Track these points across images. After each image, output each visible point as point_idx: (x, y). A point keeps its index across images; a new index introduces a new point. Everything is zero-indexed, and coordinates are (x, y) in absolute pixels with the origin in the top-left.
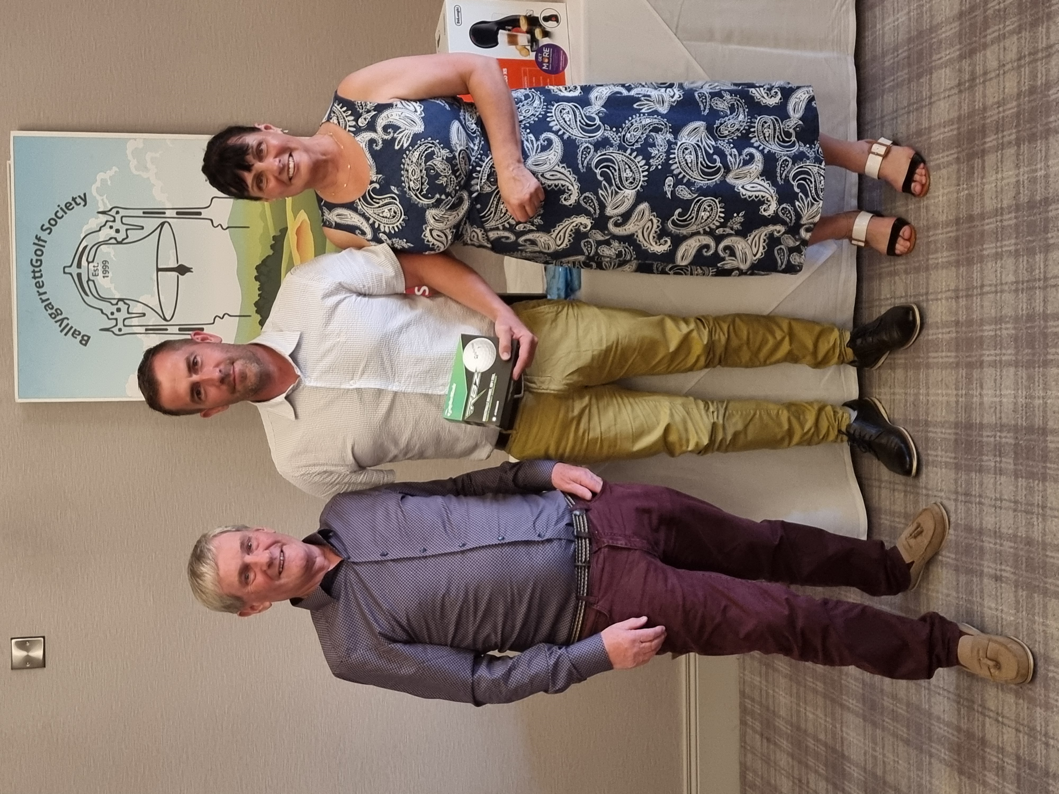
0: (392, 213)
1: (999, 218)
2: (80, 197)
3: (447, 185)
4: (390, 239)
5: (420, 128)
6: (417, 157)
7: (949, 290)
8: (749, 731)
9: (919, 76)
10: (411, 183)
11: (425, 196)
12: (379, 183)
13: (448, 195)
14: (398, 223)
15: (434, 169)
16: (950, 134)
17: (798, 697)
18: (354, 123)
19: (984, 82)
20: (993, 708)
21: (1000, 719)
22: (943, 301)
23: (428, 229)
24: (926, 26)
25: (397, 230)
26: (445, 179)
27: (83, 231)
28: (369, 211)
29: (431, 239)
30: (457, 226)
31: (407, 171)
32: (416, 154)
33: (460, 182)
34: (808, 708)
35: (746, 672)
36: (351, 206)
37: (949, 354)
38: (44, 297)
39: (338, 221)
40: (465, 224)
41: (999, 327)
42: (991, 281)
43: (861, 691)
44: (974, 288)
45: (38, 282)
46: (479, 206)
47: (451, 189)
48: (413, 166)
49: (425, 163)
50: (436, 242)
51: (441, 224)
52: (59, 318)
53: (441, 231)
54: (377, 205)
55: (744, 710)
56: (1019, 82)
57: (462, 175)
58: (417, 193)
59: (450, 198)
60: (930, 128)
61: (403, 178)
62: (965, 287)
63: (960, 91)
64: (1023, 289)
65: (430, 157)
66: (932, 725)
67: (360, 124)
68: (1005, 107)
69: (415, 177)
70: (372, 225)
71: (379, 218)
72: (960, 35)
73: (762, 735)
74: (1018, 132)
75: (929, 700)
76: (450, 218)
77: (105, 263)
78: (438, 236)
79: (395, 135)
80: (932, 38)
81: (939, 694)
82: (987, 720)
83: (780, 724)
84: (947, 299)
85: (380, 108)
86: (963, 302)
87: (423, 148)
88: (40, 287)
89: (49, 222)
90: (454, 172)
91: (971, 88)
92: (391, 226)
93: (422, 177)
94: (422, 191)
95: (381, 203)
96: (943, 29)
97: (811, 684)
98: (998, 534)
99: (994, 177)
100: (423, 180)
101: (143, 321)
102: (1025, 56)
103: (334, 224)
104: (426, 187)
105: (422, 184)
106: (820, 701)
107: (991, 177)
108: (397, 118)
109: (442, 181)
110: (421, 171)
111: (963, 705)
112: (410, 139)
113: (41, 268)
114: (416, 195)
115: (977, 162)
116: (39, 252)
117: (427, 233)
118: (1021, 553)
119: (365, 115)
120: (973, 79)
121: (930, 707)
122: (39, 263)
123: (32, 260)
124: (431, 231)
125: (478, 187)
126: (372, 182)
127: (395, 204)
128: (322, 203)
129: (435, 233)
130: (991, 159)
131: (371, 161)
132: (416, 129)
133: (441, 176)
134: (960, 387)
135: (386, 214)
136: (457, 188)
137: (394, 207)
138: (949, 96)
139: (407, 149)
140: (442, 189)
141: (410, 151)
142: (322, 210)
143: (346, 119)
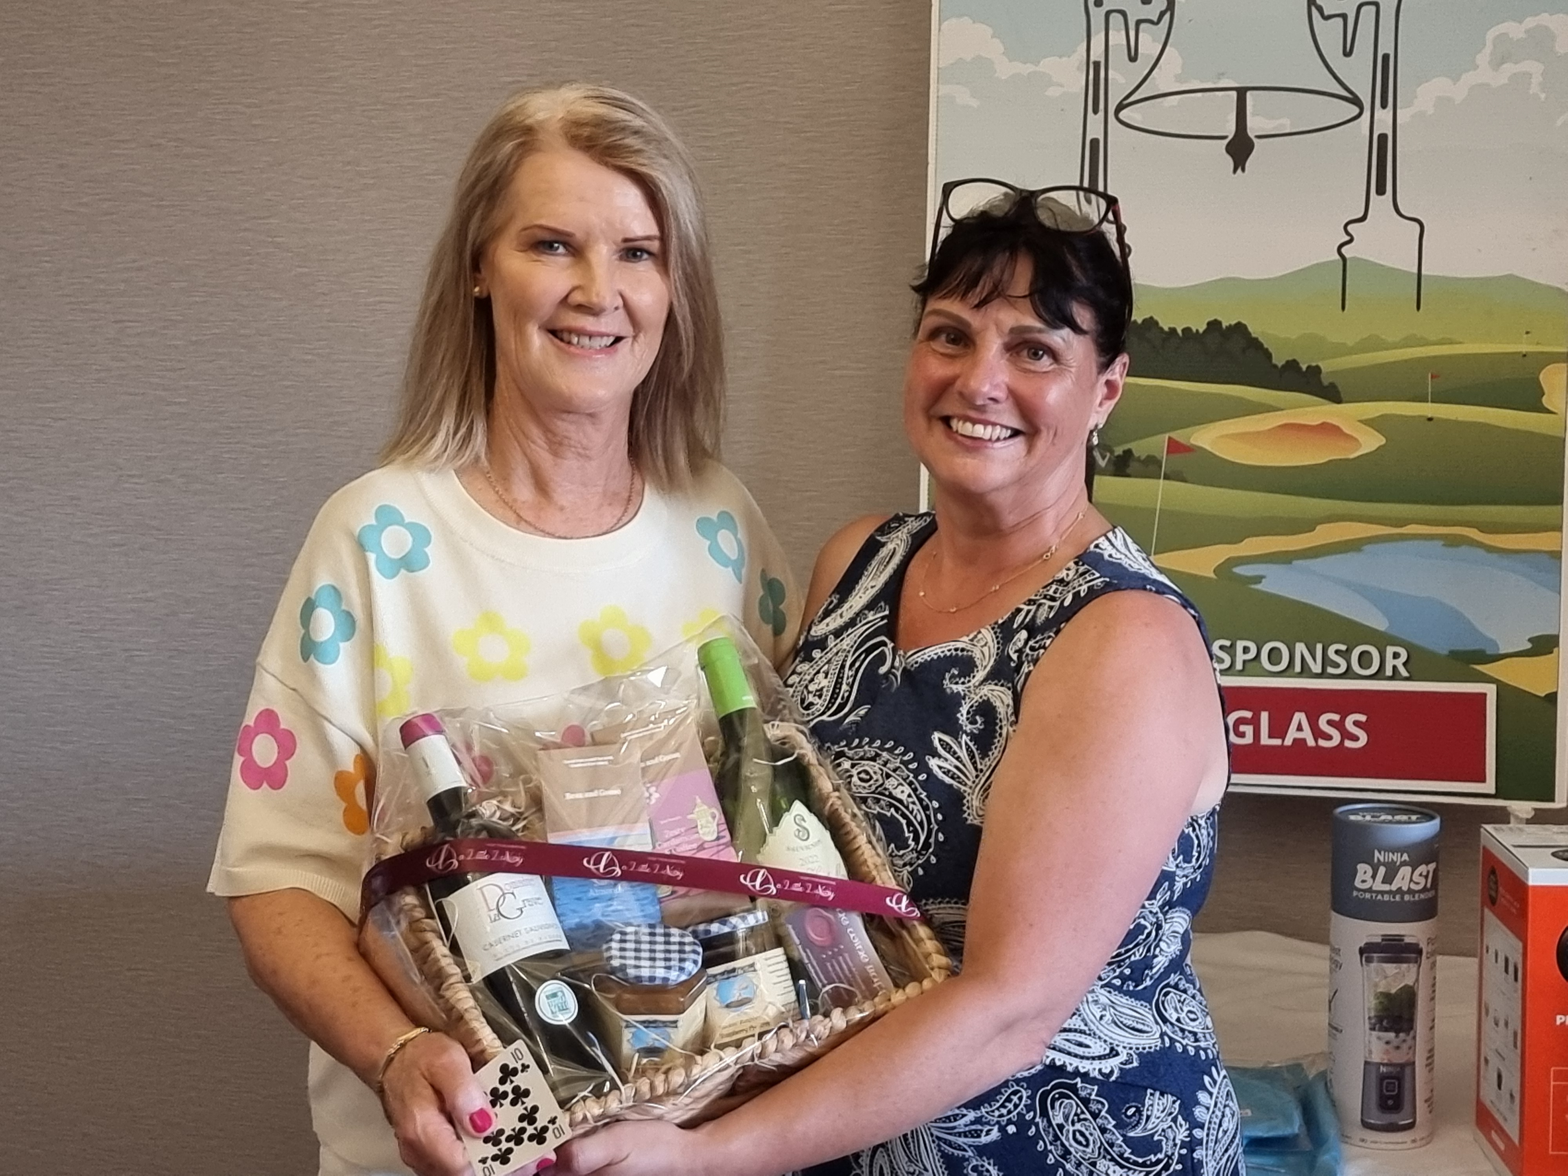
31: (875, 758)
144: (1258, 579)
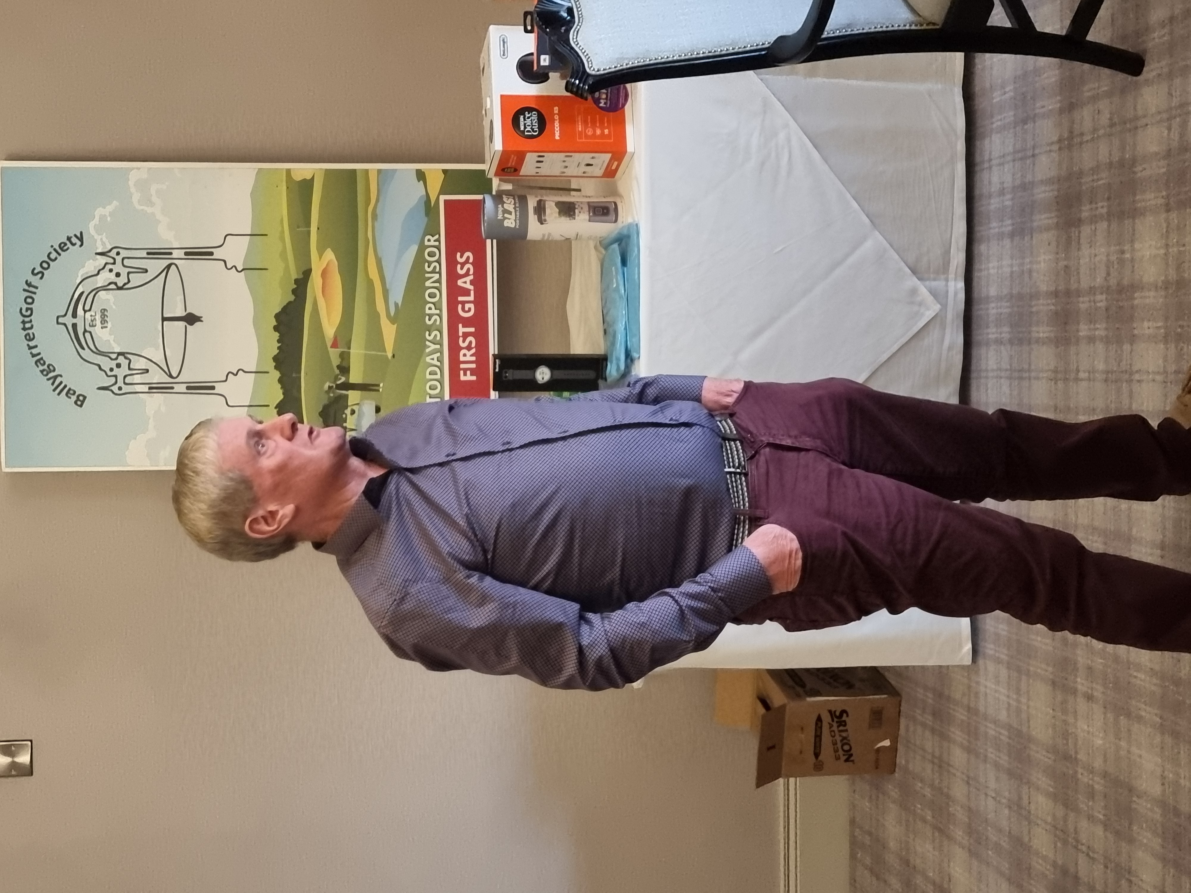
2: (75, 236)
27: (80, 275)
38: (35, 351)
45: (29, 334)
52: (51, 375)
77: (104, 311)
88: (31, 340)
89: (41, 265)
101: (145, 378)
113: (32, 317)
116: (29, 300)
122: (29, 312)
123: (21, 309)
144: (396, 305)
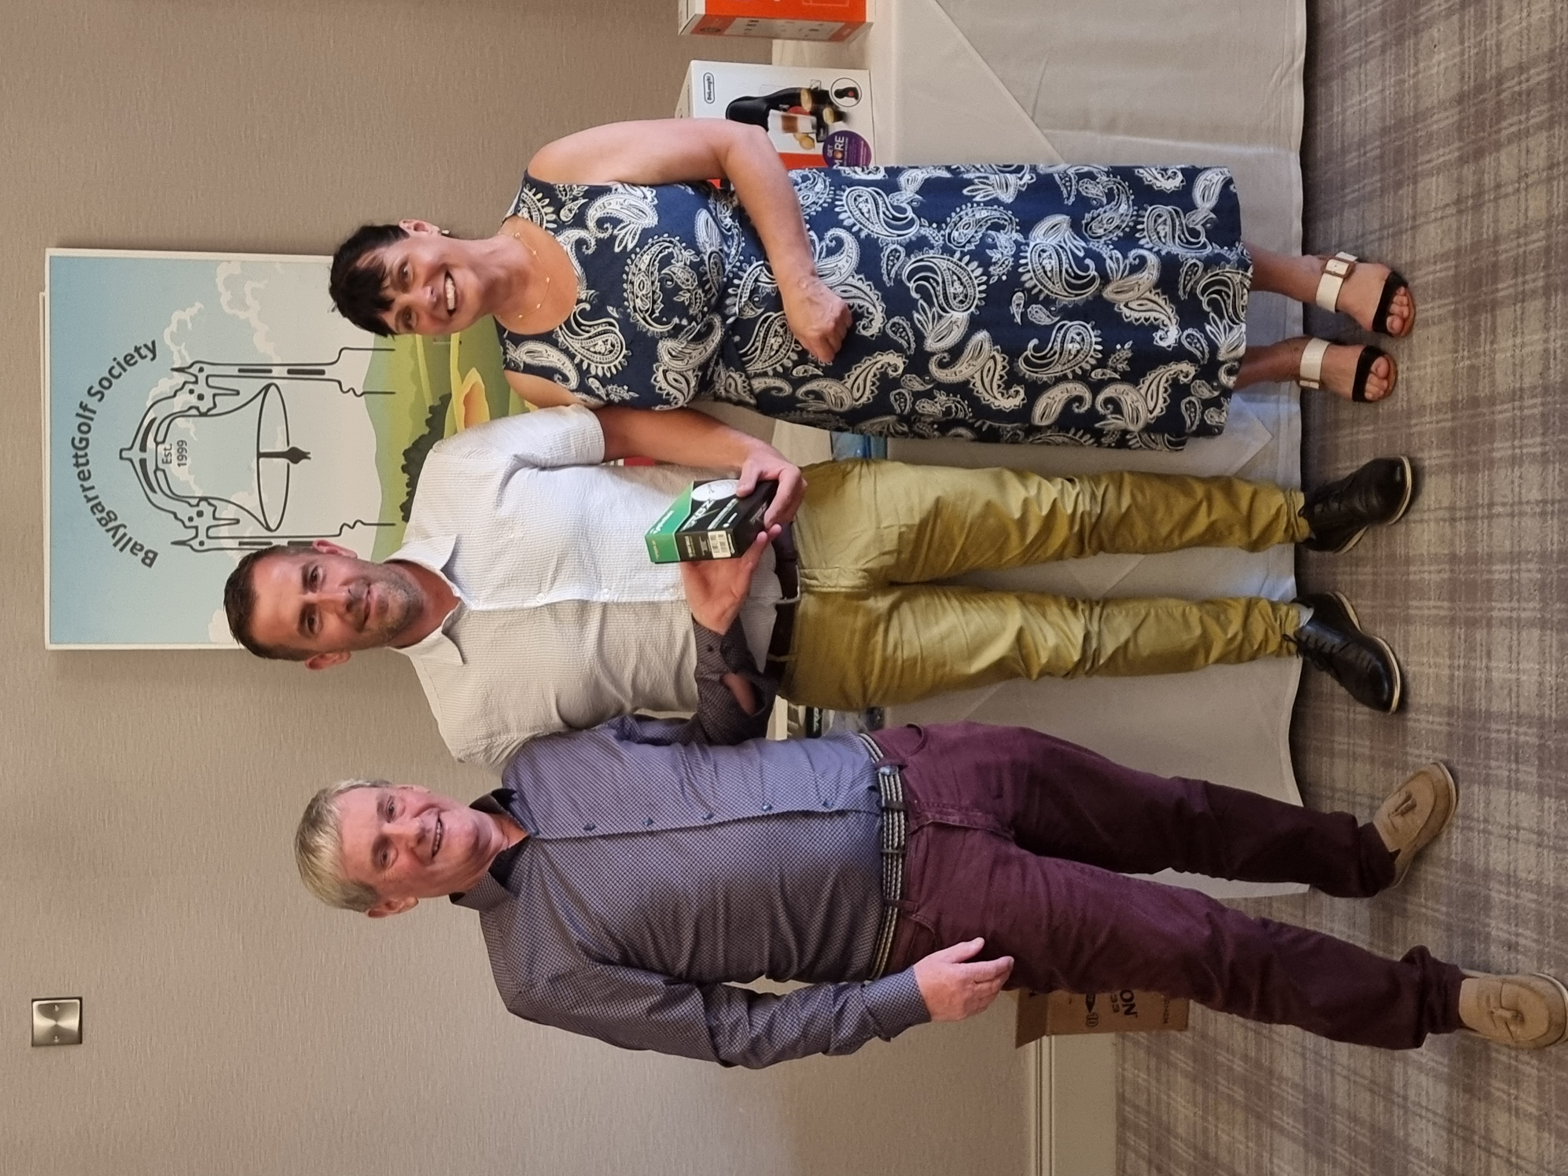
0: (609, 346)
1: (1517, 404)
2: (146, 346)
3: (690, 304)
4: (604, 386)
5: (651, 220)
6: (647, 262)
7: (1440, 508)
8: (1132, 1155)
9: (1399, 185)
10: (638, 301)
11: (658, 321)
12: (590, 303)
13: (692, 319)
14: (617, 361)
15: (672, 280)
16: (1443, 274)
17: (1206, 1110)
18: (554, 217)
19: (1496, 199)
20: (1502, 1143)
21: (1513, 1159)
22: (1432, 524)
23: (661, 369)
24: (1409, 111)
25: (614, 371)
26: (688, 295)
27: (151, 397)
28: (575, 344)
29: (664, 385)
30: (704, 367)
31: (632, 283)
32: (646, 258)
33: (709, 300)
34: (1220, 1125)
35: (1126, 1066)
36: (548, 338)
37: (1439, 604)
38: (91, 494)
39: (529, 360)
40: (717, 364)
41: (1515, 567)
42: (1505, 496)
43: (1301, 1104)
44: (1477, 506)
45: (83, 472)
46: (737, 338)
47: (696, 311)
48: (641, 277)
49: (660, 270)
50: (672, 391)
51: (680, 363)
52: (111, 525)
53: (680, 373)
54: (587, 335)
55: (1123, 1123)
56: (1549, 202)
57: (714, 290)
58: (647, 315)
59: (694, 323)
60: (1413, 263)
61: (625, 295)
62: (1464, 504)
63: (1460, 212)
64: (1553, 512)
65: (666, 261)
66: (1409, 1162)
67: (564, 219)
68: (1530, 238)
69: (644, 292)
70: (578, 367)
71: (588, 355)
72: (1460, 128)
73: (1150, 1162)
74: (1548, 276)
75: (1405, 1124)
76: (694, 354)
77: (181, 444)
78: (676, 380)
79: (616, 232)
80: (1417, 130)
81: (1421, 1116)
82: (1494, 1160)
83: (1180, 1148)
84: (1437, 521)
85: (594, 193)
86: (1461, 527)
87: (656, 249)
88: (85, 479)
89: (100, 383)
90: (702, 284)
91: (1477, 207)
92: (606, 366)
93: (654, 292)
94: (653, 312)
95: (593, 331)
96: (1435, 117)
97: (1226, 1090)
98: (1512, 880)
99: (1510, 342)
100: (656, 297)
101: (235, 530)
102: (1558, 164)
103: (522, 365)
104: (660, 306)
105: (654, 302)
106: (1240, 1116)
107: (1505, 342)
108: (618, 207)
109: (684, 297)
110: (653, 283)
111: (1457, 1135)
112: (637, 237)
113: (87, 451)
114: (644, 319)
115: (1485, 319)
116: (85, 428)
117: (660, 375)
118: (1548, 910)
119: (570, 205)
120: (1479, 194)
121: (1407, 1135)
122: (84, 443)
123: (73, 439)
124: (665, 372)
125: (736, 309)
126: (579, 301)
127: (612, 332)
128: (505, 335)
129: (671, 376)
130: (1505, 315)
131: (578, 270)
132: (647, 221)
133: (682, 289)
134: (1457, 654)
135: (601, 347)
136: (706, 309)
137: (610, 338)
138: (1442, 218)
139: (633, 251)
140: (682, 310)
141: (636, 254)
142: (503, 344)
143: (543, 211)
